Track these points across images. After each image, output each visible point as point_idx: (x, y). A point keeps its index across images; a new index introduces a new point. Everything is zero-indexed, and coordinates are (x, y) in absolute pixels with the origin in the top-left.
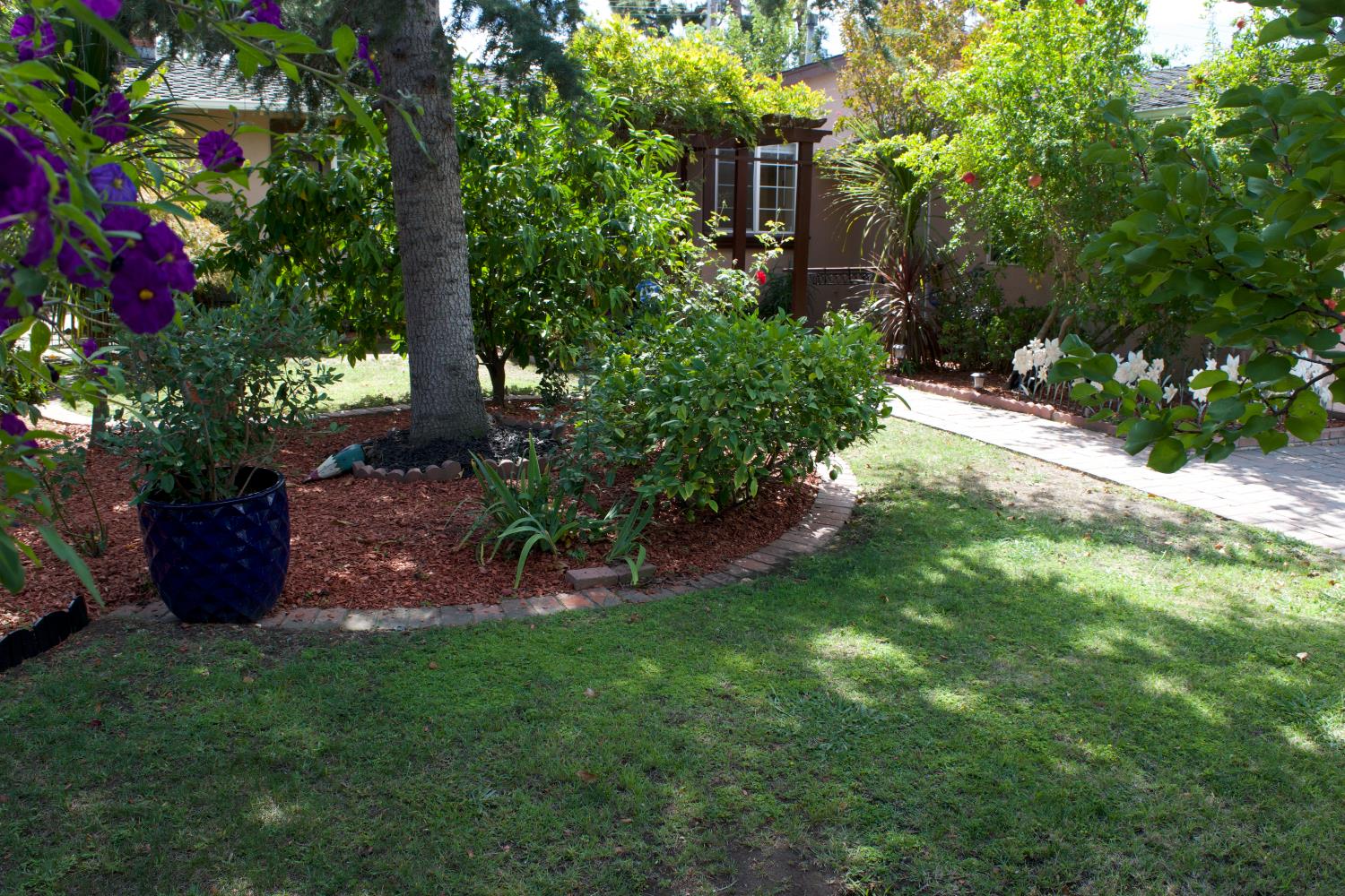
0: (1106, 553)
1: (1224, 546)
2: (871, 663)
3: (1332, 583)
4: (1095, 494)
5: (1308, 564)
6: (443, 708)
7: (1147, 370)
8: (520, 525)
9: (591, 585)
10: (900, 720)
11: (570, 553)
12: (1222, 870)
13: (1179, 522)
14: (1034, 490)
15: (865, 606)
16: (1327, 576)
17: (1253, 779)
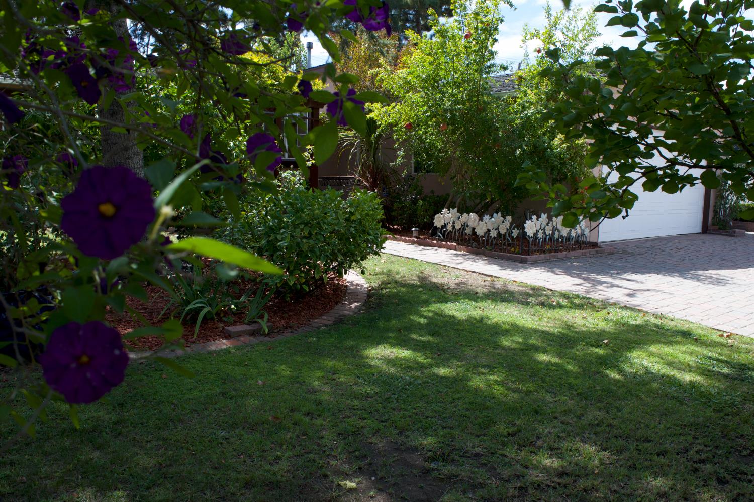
0: (501, 306)
1: (555, 300)
2: (405, 359)
3: (609, 313)
4: (487, 282)
5: (595, 306)
6: (180, 396)
7: (503, 222)
8: (195, 304)
9: (239, 334)
10: (428, 382)
11: (224, 319)
12: (598, 429)
13: (531, 292)
14: (457, 281)
15: (391, 335)
16: (605, 311)
17: (600, 392)
